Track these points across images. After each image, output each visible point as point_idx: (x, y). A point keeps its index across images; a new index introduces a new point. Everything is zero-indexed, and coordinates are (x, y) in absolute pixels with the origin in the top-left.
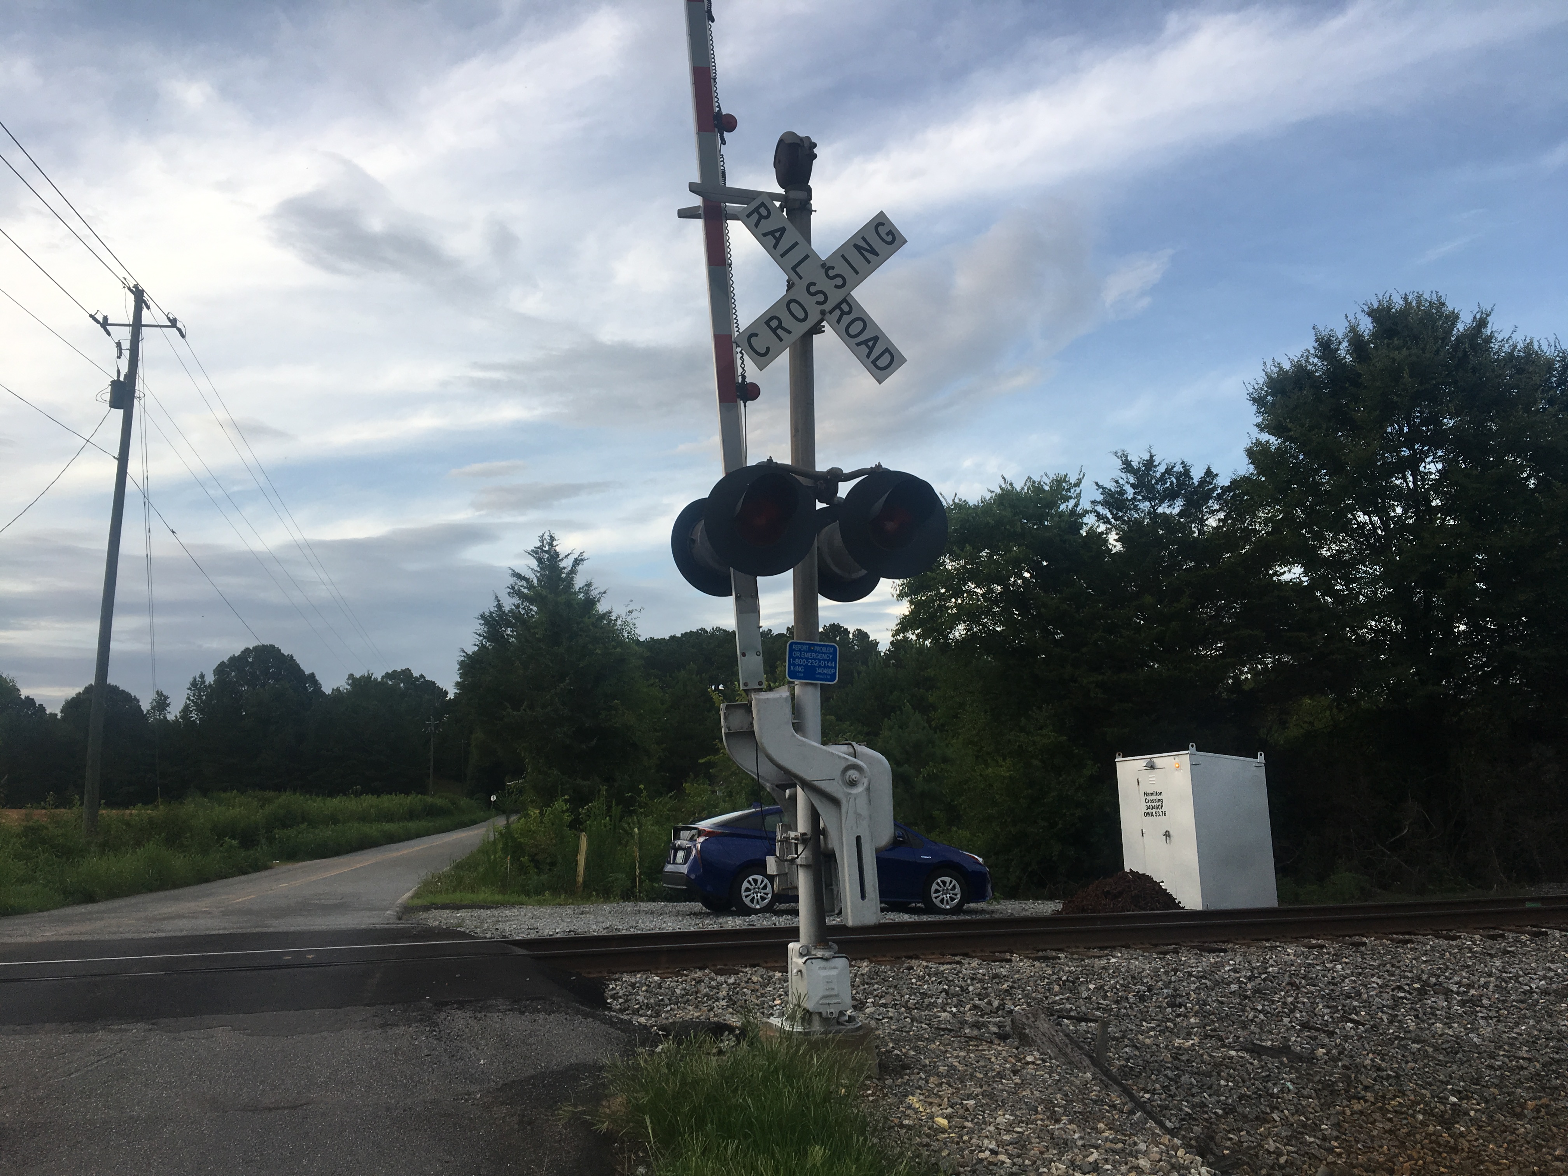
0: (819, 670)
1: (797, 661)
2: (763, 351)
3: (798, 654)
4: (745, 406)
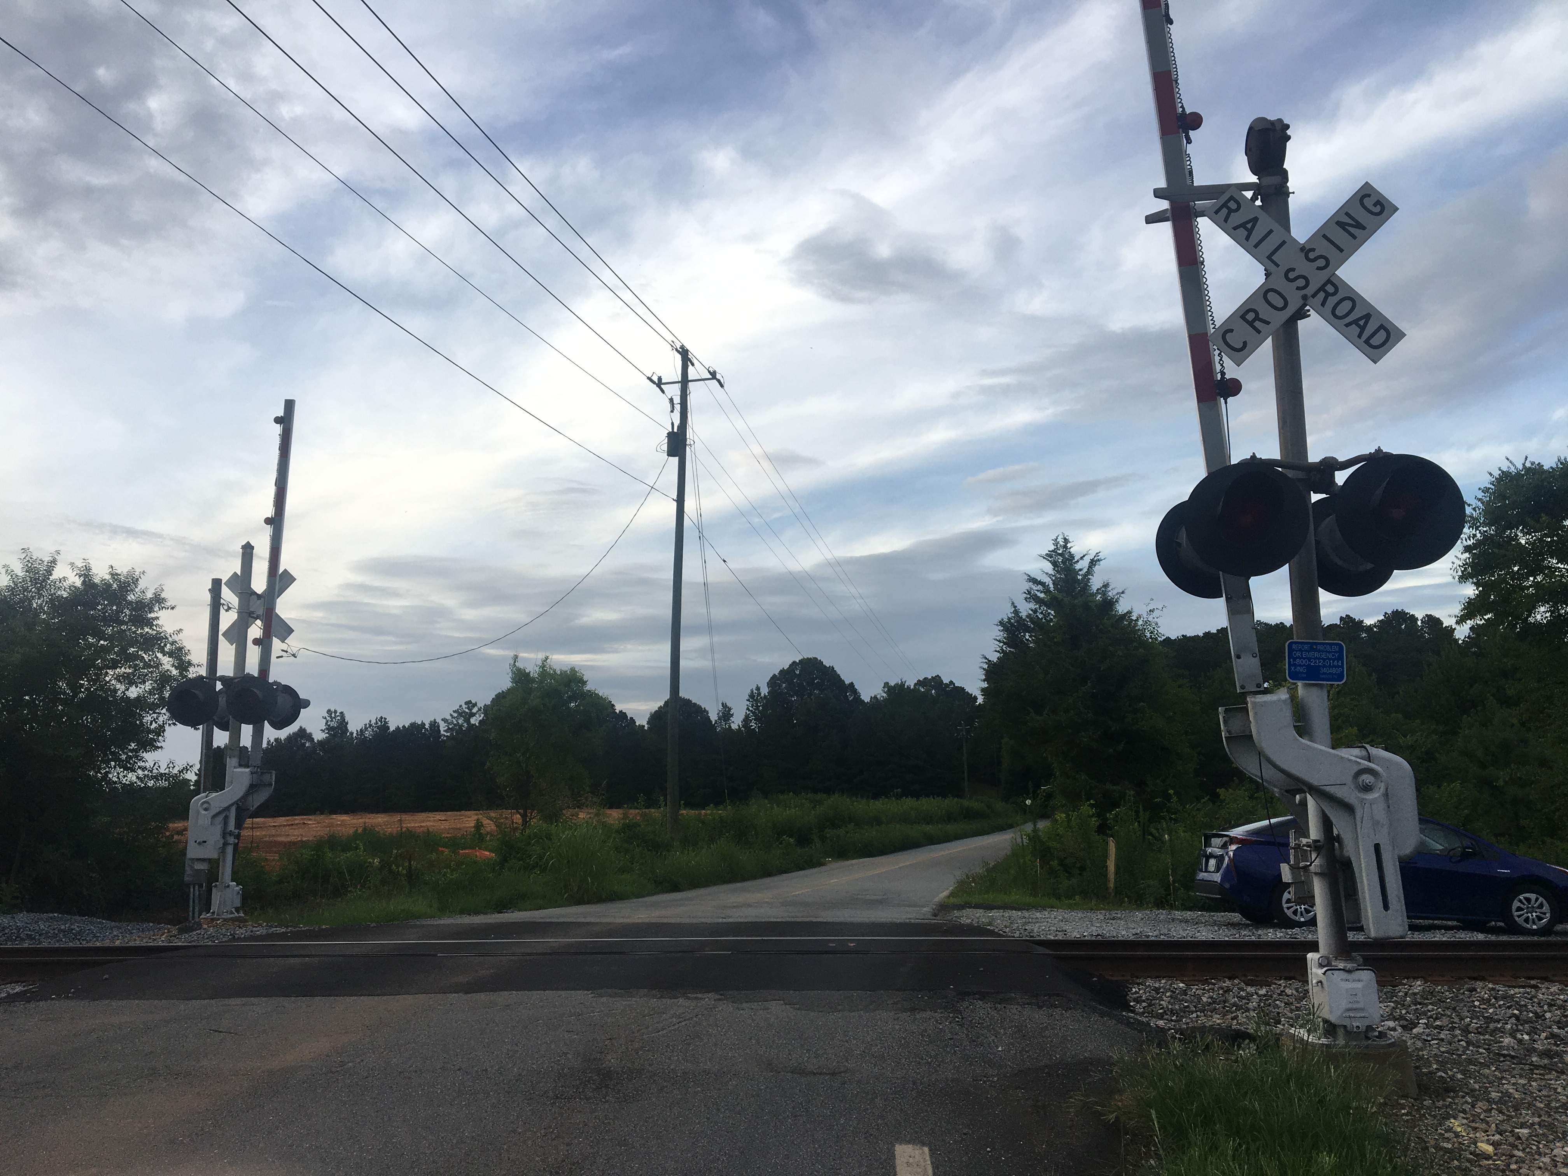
0: (1325, 670)
1: (1298, 661)
2: (1240, 346)
3: (1298, 654)
4: (1226, 403)
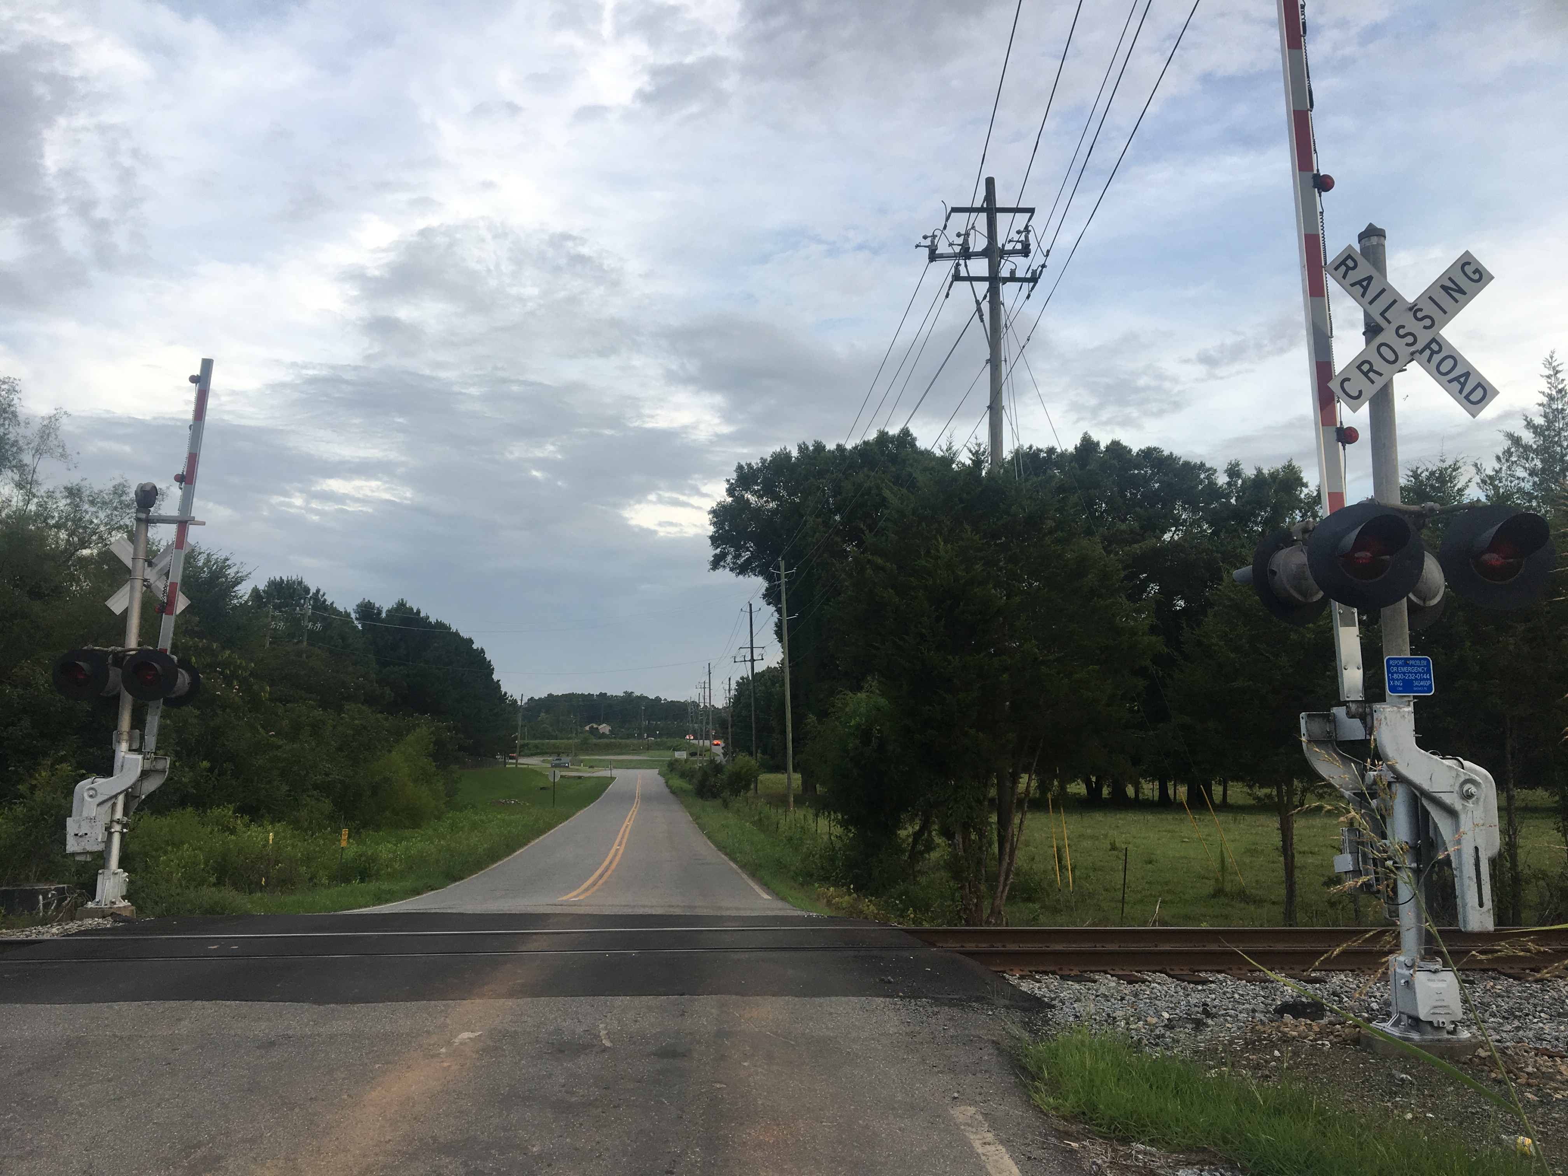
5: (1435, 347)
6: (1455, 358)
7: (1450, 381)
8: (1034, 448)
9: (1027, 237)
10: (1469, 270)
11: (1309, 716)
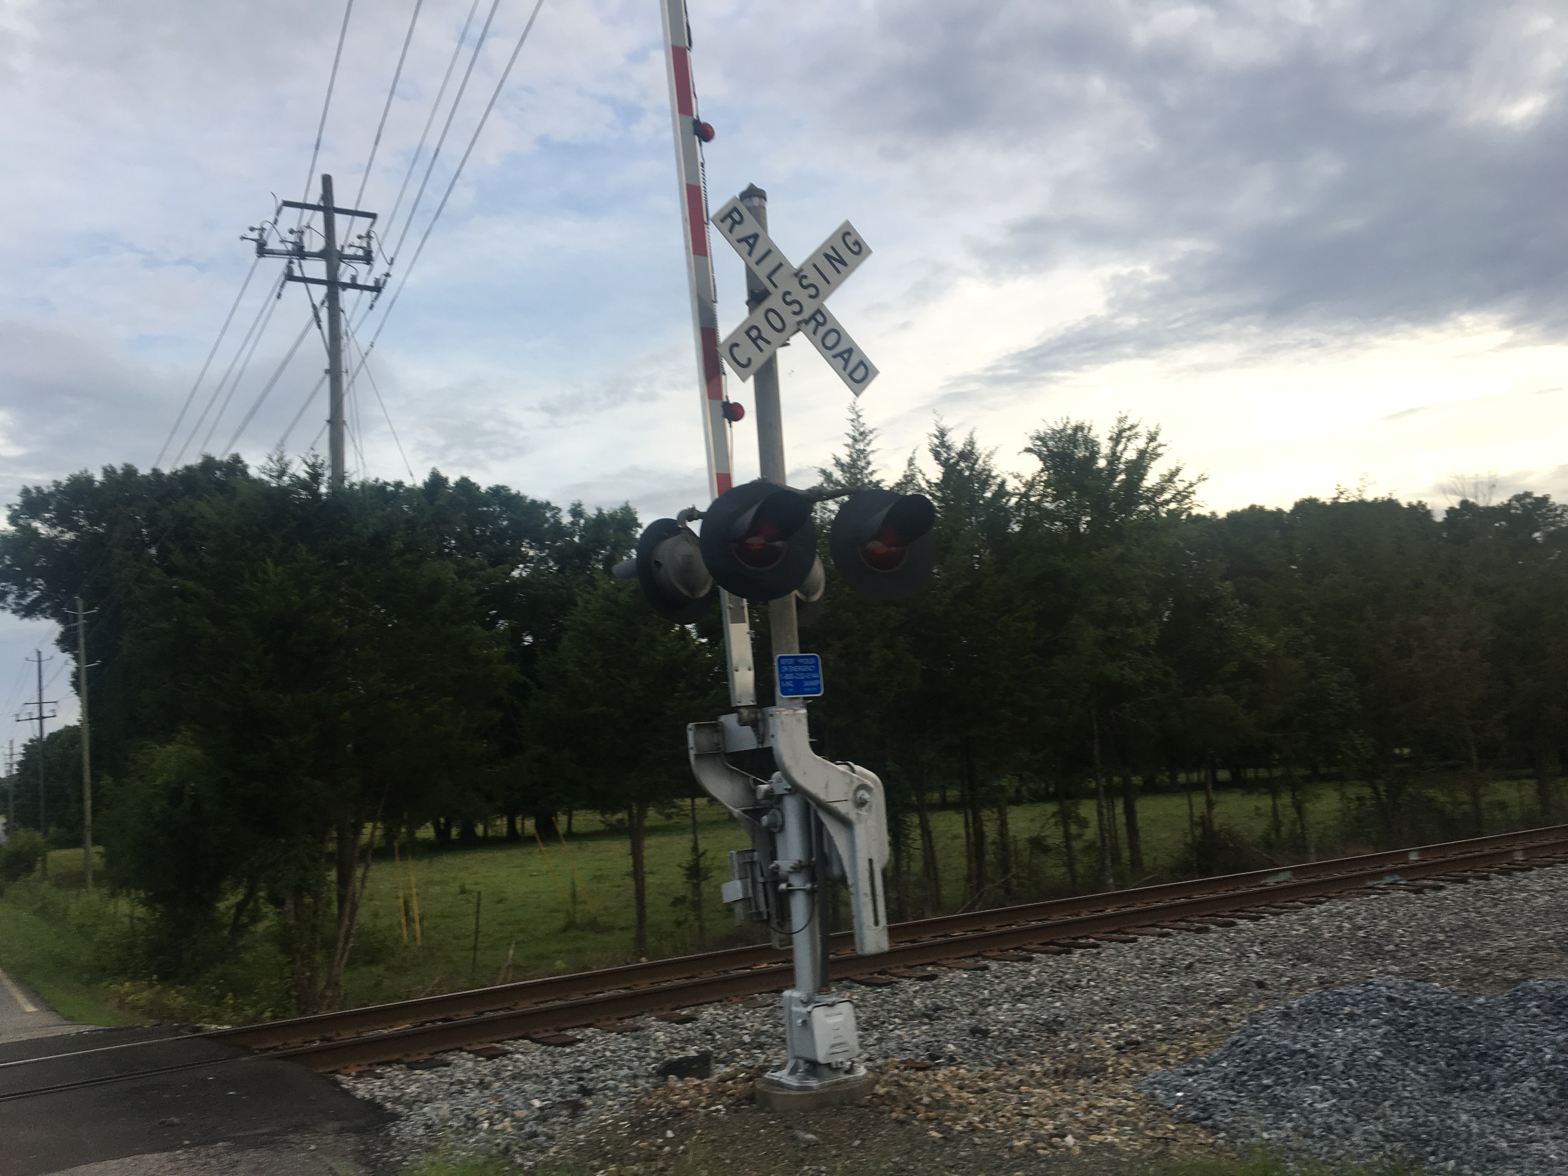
5: (819, 318)
6: (838, 332)
7: (835, 356)
8: (381, 481)
9: (369, 244)
10: (850, 240)
11: (697, 727)
